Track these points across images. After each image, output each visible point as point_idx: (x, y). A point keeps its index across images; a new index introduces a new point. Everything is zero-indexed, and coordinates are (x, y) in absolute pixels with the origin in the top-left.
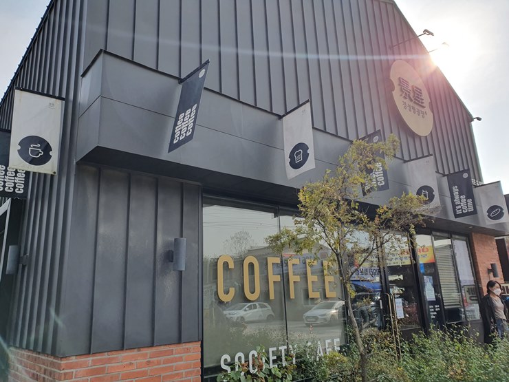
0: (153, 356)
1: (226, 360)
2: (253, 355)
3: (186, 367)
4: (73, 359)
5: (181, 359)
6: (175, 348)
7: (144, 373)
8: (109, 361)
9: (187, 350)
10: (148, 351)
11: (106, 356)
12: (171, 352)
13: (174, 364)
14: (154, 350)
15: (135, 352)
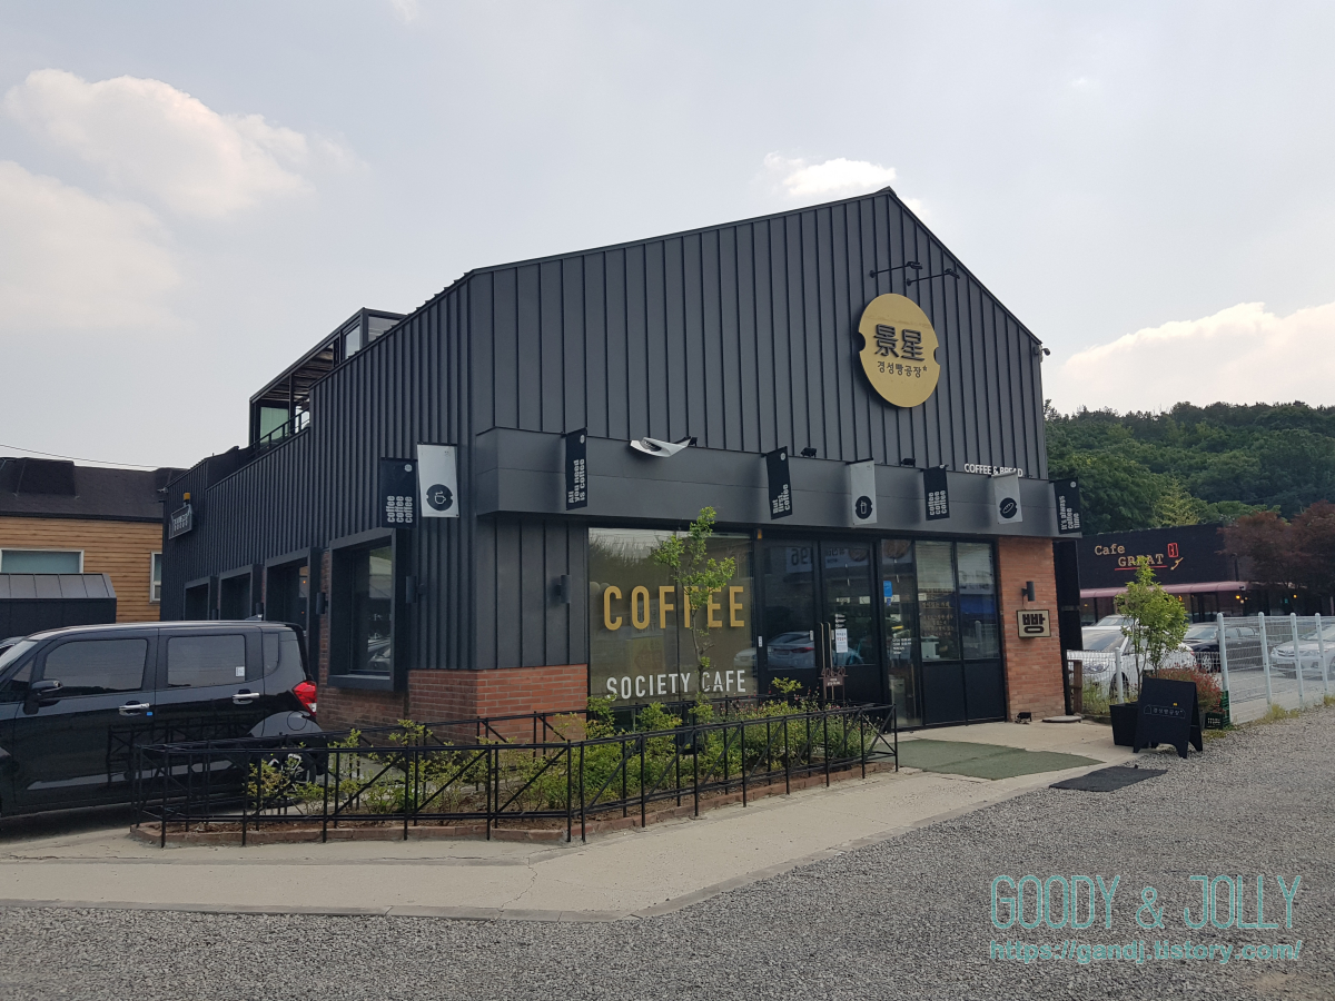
0: (546, 673)
1: (612, 683)
2: (640, 680)
3: (574, 685)
4: (485, 672)
5: (569, 678)
6: (564, 669)
7: (538, 687)
8: (510, 676)
9: (575, 671)
10: (542, 670)
11: (508, 672)
12: (561, 672)
13: (564, 682)
14: (546, 669)
15: (530, 670)
